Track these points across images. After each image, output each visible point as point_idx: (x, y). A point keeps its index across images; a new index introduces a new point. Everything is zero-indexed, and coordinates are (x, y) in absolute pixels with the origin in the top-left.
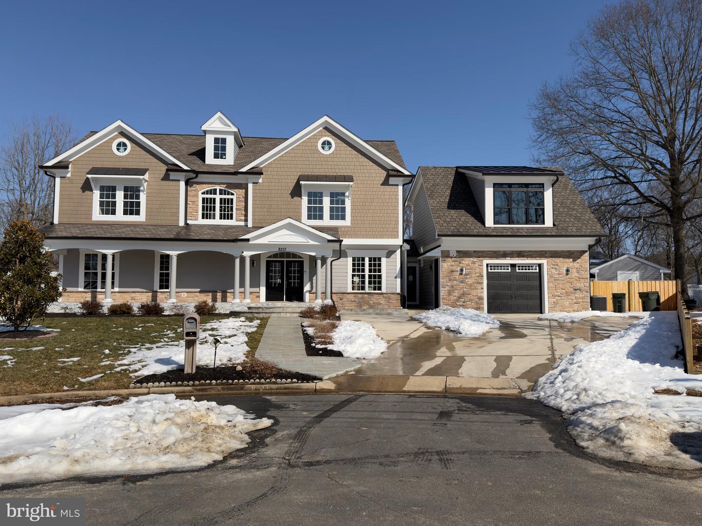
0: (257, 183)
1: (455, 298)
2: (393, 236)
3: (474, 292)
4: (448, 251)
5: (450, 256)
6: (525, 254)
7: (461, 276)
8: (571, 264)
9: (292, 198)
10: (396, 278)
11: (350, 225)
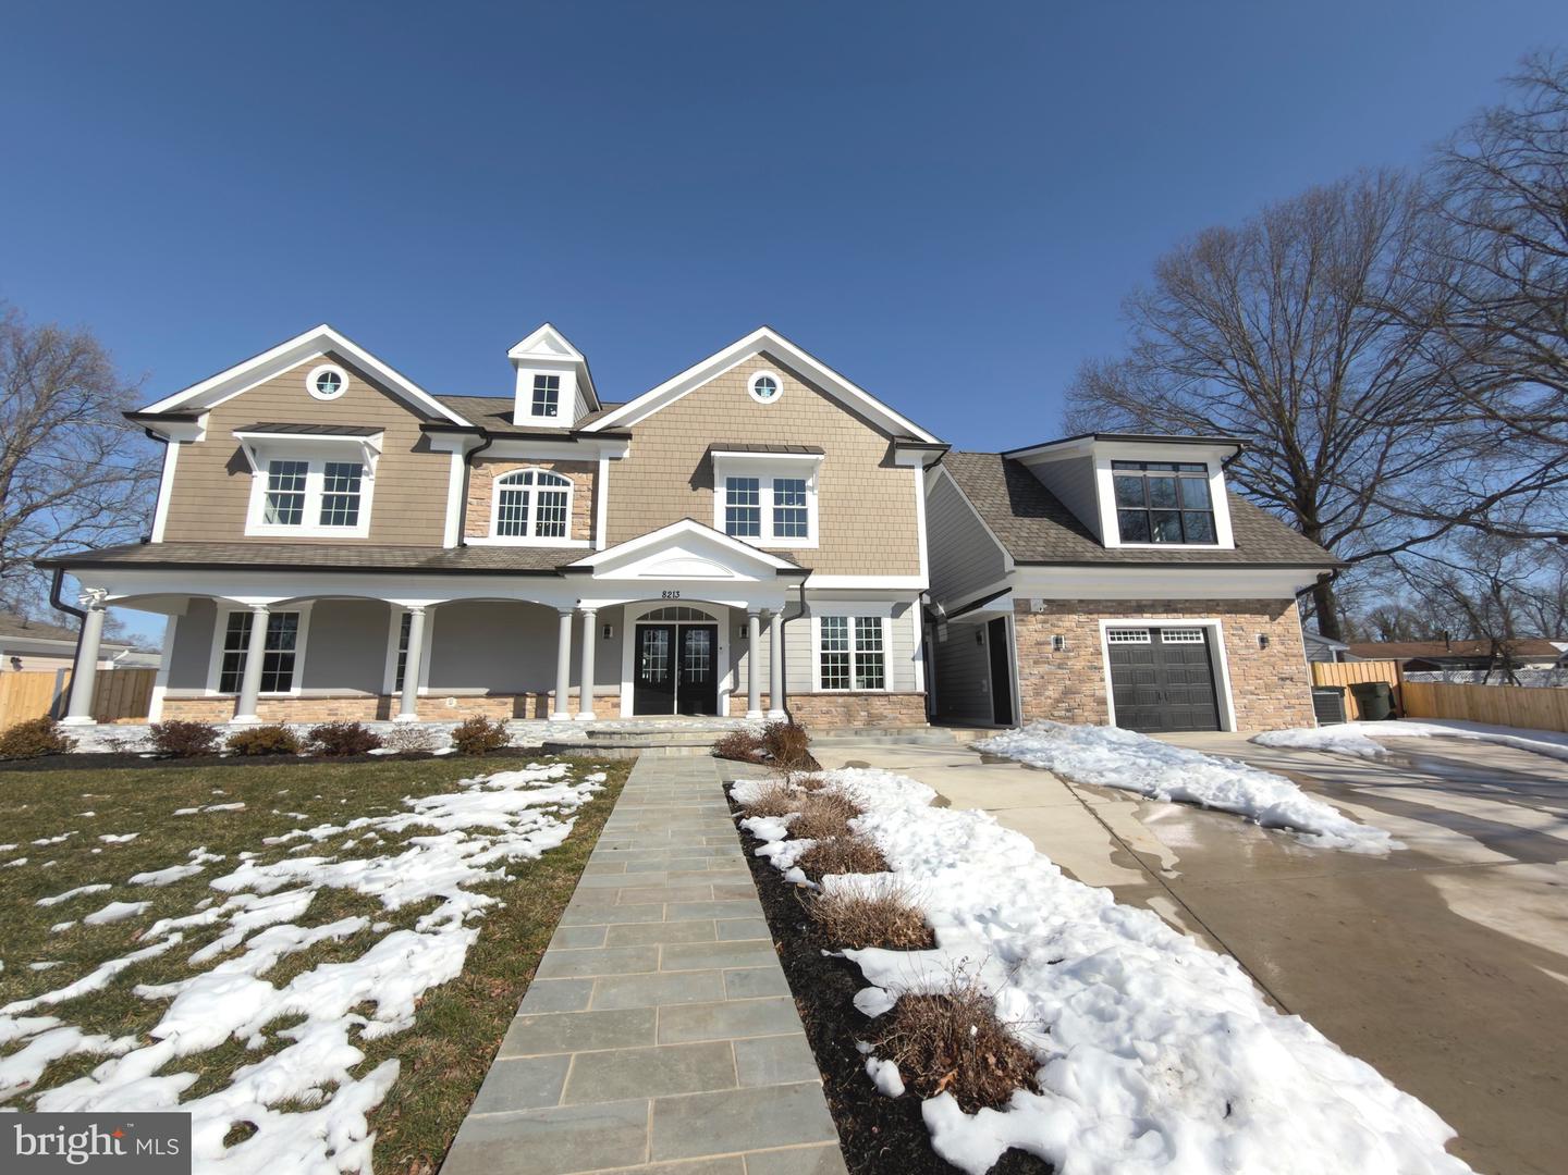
0: (619, 459)
1: (1049, 701)
2: (910, 571)
3: (1086, 688)
4: (1028, 601)
5: (1033, 610)
6: (1180, 606)
7: (1057, 655)
8: (1268, 626)
9: (694, 489)
10: (913, 659)
11: (817, 547)
